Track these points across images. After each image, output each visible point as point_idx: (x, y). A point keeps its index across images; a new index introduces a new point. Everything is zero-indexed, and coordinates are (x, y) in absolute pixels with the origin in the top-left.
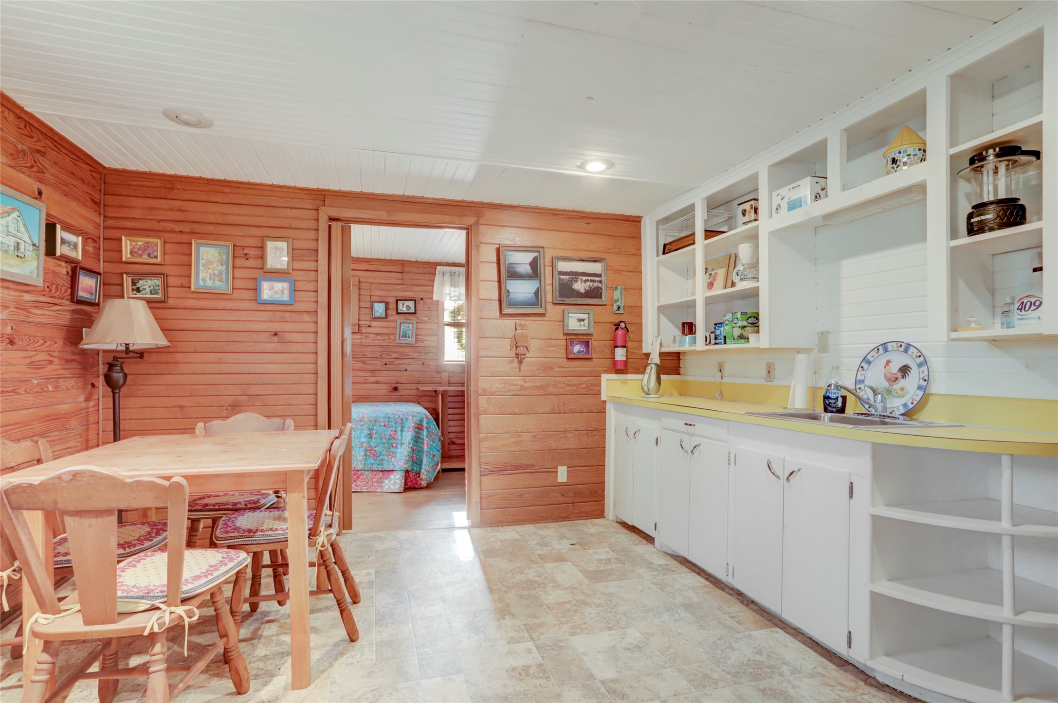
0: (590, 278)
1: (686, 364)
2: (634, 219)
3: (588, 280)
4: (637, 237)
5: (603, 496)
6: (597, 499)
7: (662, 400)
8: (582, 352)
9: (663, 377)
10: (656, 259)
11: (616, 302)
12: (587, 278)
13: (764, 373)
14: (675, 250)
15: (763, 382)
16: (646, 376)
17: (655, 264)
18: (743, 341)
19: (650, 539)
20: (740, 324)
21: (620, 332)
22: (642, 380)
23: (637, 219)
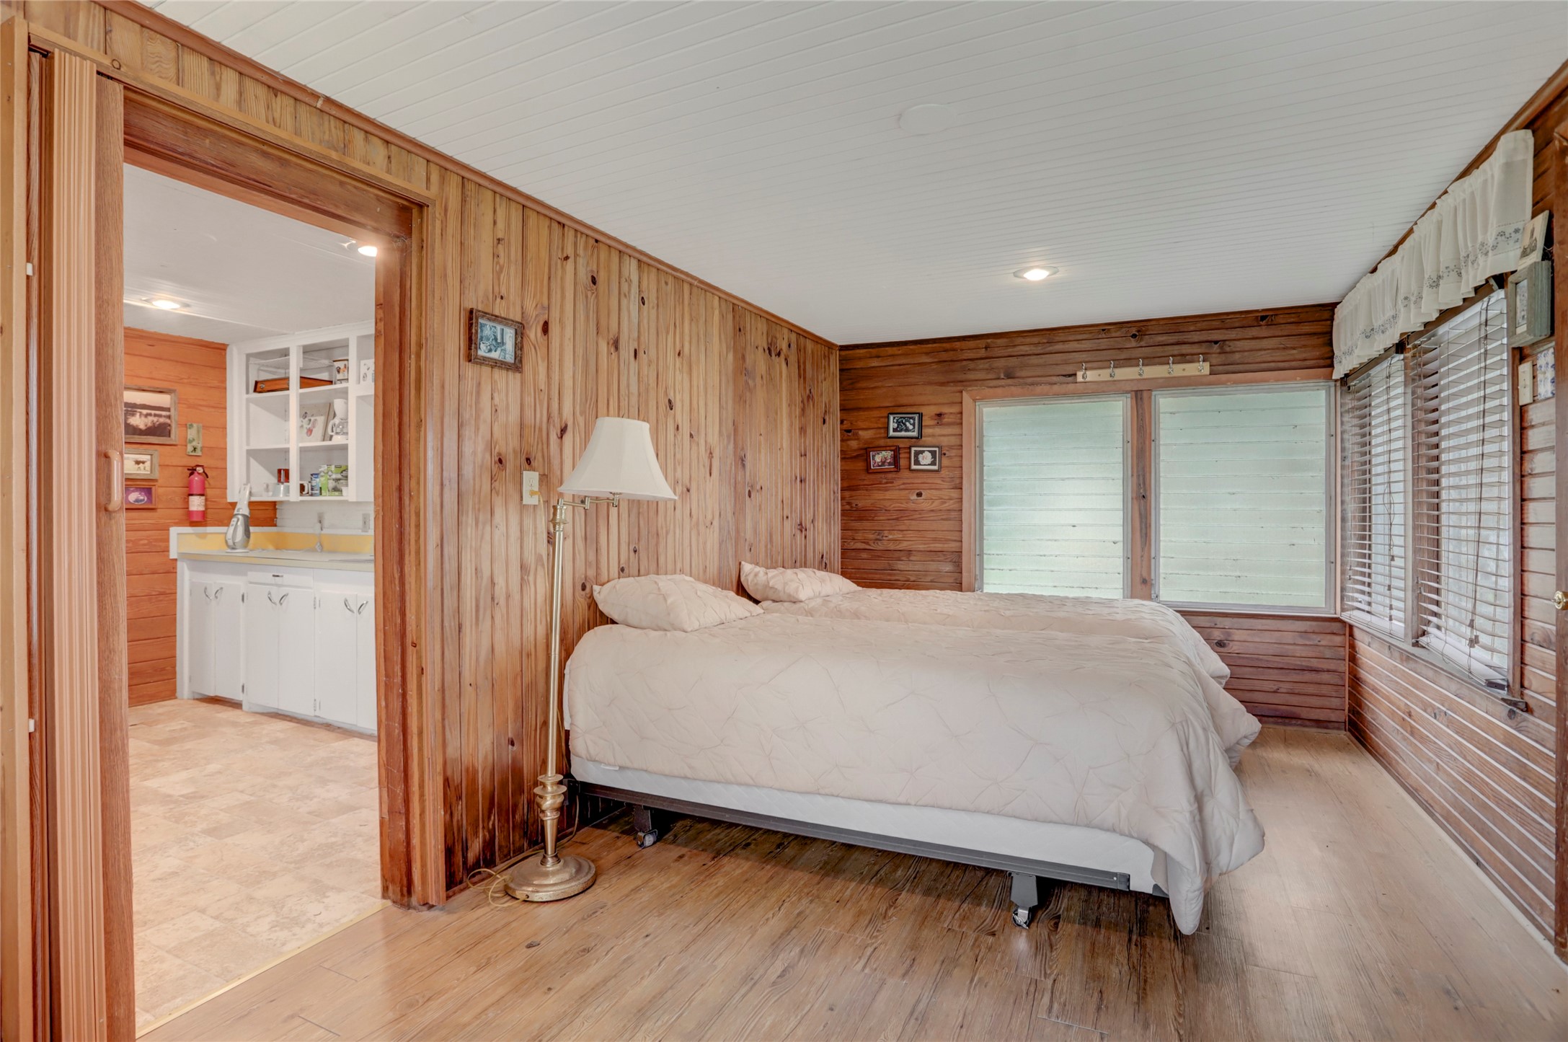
0: (153, 412)
1: (283, 515)
2: (217, 346)
3: (150, 415)
4: (221, 367)
5: (175, 673)
6: (166, 677)
7: (251, 554)
8: (141, 501)
9: (252, 529)
10: (245, 396)
11: (191, 442)
12: (149, 411)
13: (361, 523)
14: (269, 391)
15: (359, 532)
16: (231, 529)
17: (244, 402)
18: (337, 493)
19: (236, 705)
20: (334, 476)
21: (196, 478)
22: (226, 533)
23: (222, 347)
